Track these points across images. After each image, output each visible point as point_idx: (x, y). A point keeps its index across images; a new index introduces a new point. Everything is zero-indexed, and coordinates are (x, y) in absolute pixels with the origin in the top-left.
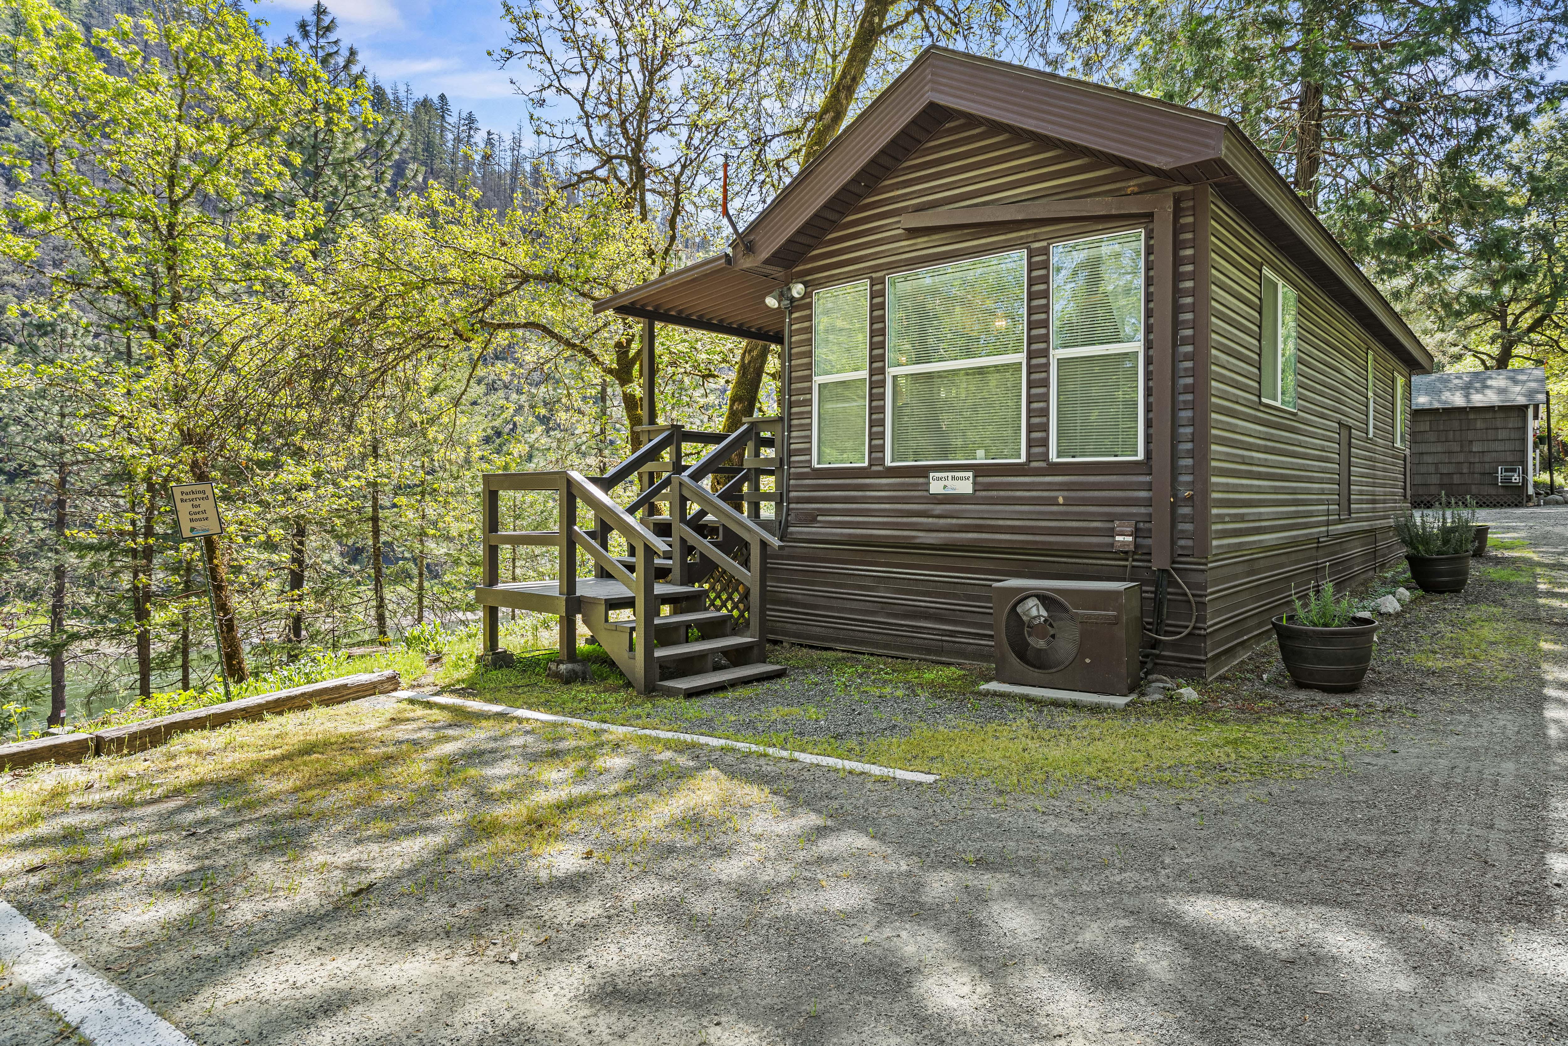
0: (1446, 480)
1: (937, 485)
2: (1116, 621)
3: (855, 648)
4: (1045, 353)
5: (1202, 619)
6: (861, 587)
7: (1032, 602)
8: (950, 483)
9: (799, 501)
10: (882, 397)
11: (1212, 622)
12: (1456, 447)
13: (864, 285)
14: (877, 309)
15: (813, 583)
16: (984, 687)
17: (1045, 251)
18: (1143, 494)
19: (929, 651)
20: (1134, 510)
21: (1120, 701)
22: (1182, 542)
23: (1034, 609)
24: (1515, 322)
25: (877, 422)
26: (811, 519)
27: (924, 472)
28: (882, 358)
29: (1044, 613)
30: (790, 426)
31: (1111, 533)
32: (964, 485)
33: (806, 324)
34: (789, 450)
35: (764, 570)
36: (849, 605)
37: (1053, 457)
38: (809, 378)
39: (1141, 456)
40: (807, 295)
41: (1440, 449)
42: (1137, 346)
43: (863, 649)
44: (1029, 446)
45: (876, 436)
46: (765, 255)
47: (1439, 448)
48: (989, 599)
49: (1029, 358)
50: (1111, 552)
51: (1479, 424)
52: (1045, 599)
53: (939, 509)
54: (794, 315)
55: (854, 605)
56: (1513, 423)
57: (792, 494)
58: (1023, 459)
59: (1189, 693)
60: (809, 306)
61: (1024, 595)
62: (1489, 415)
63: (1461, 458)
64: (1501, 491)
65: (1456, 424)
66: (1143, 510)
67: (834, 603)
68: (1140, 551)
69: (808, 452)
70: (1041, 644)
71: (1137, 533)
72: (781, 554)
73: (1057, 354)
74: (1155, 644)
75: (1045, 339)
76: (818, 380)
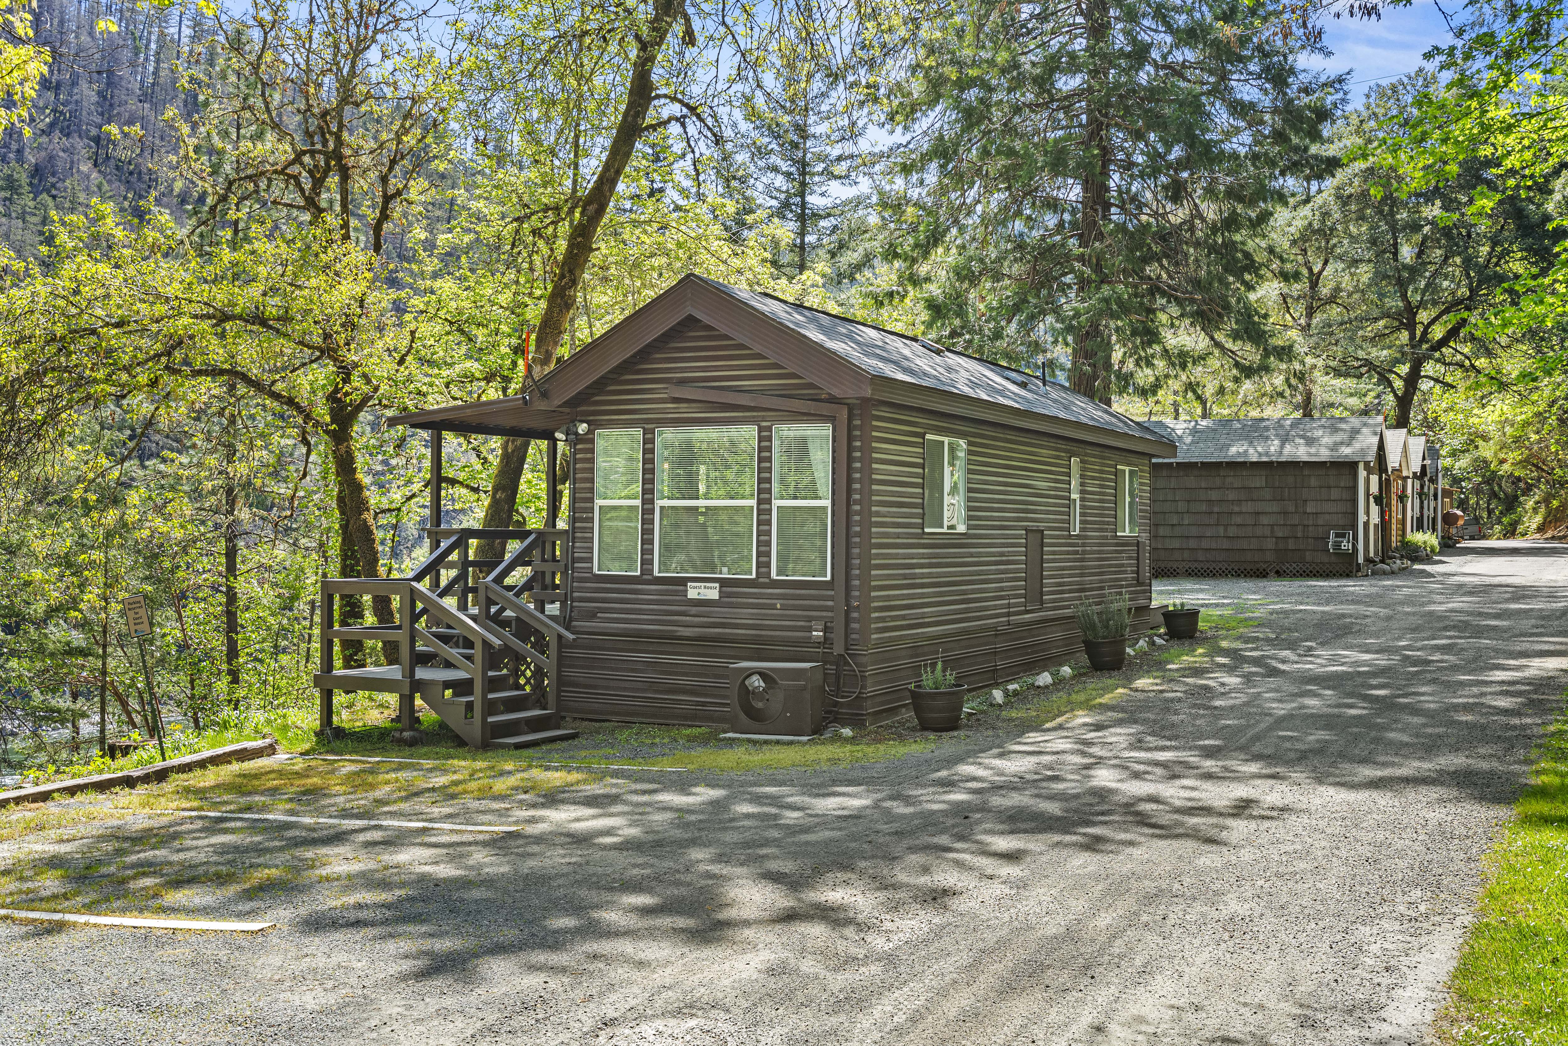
0: (1281, 546)
1: (693, 592)
2: (804, 688)
3: (628, 719)
4: (769, 501)
5: (864, 687)
6: (633, 670)
7: (755, 678)
8: (702, 591)
9: (582, 600)
10: (652, 522)
11: (871, 689)
12: (1292, 509)
13: (638, 433)
14: (649, 452)
15: (594, 668)
16: (722, 736)
17: (769, 429)
18: (830, 603)
19: (686, 718)
20: (824, 614)
21: (806, 738)
22: (854, 636)
23: (756, 682)
24: (1425, 333)
25: (647, 541)
26: (592, 615)
27: (683, 582)
28: (652, 492)
29: (762, 684)
30: (574, 538)
31: (810, 629)
32: (712, 593)
33: (589, 456)
34: (573, 558)
35: (560, 658)
36: (623, 684)
37: (774, 575)
38: (592, 500)
39: (829, 578)
40: (590, 432)
41: (1275, 509)
42: (827, 503)
43: (635, 719)
44: (758, 567)
45: (647, 551)
46: (557, 402)
47: (1274, 507)
48: (727, 677)
49: (759, 503)
50: (808, 642)
51: (1313, 482)
52: (763, 675)
53: (694, 610)
54: (579, 447)
55: (627, 685)
56: (1345, 482)
57: (576, 594)
58: (754, 576)
59: (847, 732)
60: (592, 441)
61: (751, 673)
62: (1322, 472)
63: (1295, 520)
64: (1333, 559)
65: (1290, 480)
66: (830, 614)
67: (612, 684)
68: (826, 641)
69: (591, 560)
70: (760, 705)
71: (826, 630)
72: (574, 645)
73: (776, 503)
74: (836, 704)
75: (769, 490)
76: (599, 502)
